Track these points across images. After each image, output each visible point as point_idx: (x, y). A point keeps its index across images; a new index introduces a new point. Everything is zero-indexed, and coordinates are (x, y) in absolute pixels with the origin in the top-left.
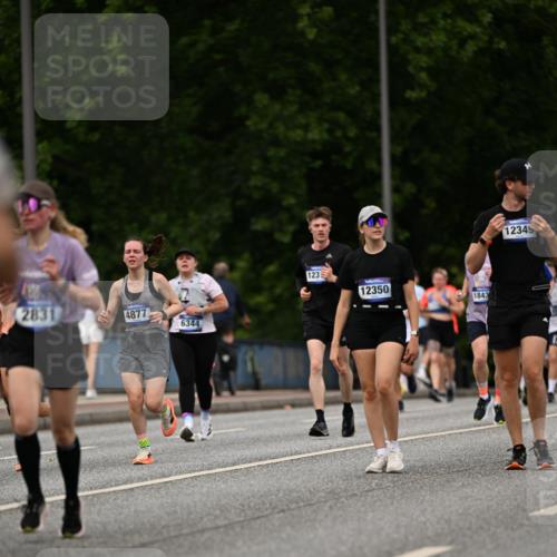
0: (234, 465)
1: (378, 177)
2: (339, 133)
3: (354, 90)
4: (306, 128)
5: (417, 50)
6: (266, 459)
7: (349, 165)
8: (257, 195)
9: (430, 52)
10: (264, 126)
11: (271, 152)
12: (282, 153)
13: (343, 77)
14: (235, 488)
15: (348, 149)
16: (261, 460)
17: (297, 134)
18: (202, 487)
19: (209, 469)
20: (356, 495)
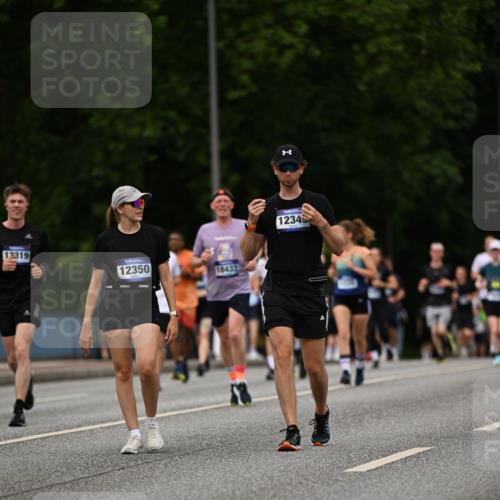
0: (79, 426)
1: (207, 170)
2: (172, 130)
3: (184, 91)
4: (143, 125)
5: (242, 55)
6: (107, 421)
7: (181, 157)
8: (99, 184)
9: (252, 57)
10: (104, 123)
11: (112, 146)
12: (121, 147)
13: (174, 79)
14: (80, 448)
15: (180, 143)
16: (103, 422)
17: (135, 131)
18: (51, 447)
19: (57, 430)
20: (188, 454)
